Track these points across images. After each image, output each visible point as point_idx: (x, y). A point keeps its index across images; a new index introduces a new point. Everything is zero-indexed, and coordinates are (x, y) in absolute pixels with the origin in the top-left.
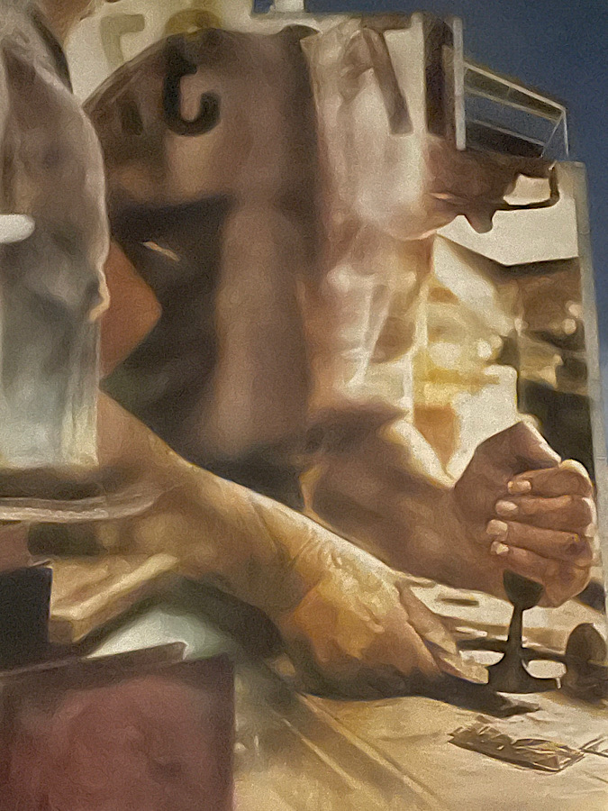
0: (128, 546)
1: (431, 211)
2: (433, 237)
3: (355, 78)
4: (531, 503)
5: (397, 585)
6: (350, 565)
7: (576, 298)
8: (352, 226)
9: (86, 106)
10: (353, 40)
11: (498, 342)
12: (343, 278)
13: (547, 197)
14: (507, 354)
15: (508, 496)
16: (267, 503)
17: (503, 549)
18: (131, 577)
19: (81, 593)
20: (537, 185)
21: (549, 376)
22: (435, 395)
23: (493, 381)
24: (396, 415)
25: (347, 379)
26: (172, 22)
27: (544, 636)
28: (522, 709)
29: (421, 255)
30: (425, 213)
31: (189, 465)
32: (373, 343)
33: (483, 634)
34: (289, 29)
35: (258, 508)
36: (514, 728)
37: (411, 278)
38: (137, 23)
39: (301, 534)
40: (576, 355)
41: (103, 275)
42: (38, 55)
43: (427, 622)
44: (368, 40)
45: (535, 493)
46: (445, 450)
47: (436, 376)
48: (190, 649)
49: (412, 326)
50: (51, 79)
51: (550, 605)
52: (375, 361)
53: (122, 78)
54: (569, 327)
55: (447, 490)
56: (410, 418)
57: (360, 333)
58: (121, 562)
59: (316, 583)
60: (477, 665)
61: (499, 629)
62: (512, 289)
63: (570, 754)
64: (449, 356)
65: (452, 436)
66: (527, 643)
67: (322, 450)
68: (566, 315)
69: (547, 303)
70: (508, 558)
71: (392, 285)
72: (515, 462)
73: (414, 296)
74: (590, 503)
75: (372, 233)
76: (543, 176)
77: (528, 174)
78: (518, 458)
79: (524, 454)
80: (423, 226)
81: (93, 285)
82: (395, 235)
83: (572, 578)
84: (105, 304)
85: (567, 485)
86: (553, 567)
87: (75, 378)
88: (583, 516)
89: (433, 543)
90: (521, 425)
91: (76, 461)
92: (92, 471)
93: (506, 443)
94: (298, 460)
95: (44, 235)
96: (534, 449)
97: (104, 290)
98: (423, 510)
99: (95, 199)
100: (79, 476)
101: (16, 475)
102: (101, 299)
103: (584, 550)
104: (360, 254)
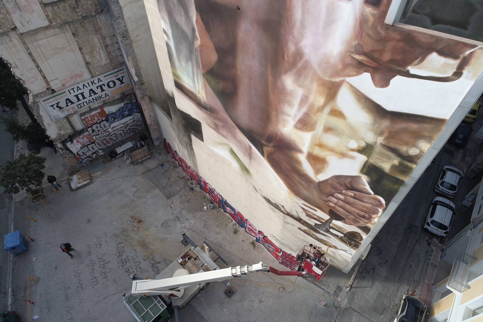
1: (346, 66)
2: (343, 81)
4: (352, 200)
7: (429, 139)
8: (299, 55)
12: (289, 82)
14: (366, 150)
15: (341, 193)
17: (332, 204)
27: (340, 227)
28: (324, 235)
29: (332, 90)
32: (297, 119)
36: (320, 236)
40: (409, 164)
41: (196, 26)
51: (346, 223)
52: (296, 127)
55: (314, 182)
56: (305, 155)
57: (292, 112)
62: (386, 123)
63: (336, 248)
66: (332, 226)
67: (272, 145)
68: (414, 145)
69: (406, 137)
70: (333, 207)
71: (311, 99)
72: (349, 186)
73: (321, 109)
74: (381, 210)
75: (307, 66)
76: (456, 57)
77: (441, 53)
78: (351, 186)
79: (355, 186)
80: (337, 74)
81: (194, 30)
82: (319, 73)
83: (358, 222)
84: (199, 42)
85: (374, 202)
86: (352, 217)
87: (195, 67)
88: (374, 212)
89: (305, 192)
90: (359, 177)
91: (201, 96)
92: (206, 103)
93: (348, 180)
94: (264, 142)
96: (361, 186)
97: (197, 34)
98: (303, 182)
100: (202, 102)
101: (187, 90)
102: (197, 38)
103: (369, 219)
104: (299, 74)
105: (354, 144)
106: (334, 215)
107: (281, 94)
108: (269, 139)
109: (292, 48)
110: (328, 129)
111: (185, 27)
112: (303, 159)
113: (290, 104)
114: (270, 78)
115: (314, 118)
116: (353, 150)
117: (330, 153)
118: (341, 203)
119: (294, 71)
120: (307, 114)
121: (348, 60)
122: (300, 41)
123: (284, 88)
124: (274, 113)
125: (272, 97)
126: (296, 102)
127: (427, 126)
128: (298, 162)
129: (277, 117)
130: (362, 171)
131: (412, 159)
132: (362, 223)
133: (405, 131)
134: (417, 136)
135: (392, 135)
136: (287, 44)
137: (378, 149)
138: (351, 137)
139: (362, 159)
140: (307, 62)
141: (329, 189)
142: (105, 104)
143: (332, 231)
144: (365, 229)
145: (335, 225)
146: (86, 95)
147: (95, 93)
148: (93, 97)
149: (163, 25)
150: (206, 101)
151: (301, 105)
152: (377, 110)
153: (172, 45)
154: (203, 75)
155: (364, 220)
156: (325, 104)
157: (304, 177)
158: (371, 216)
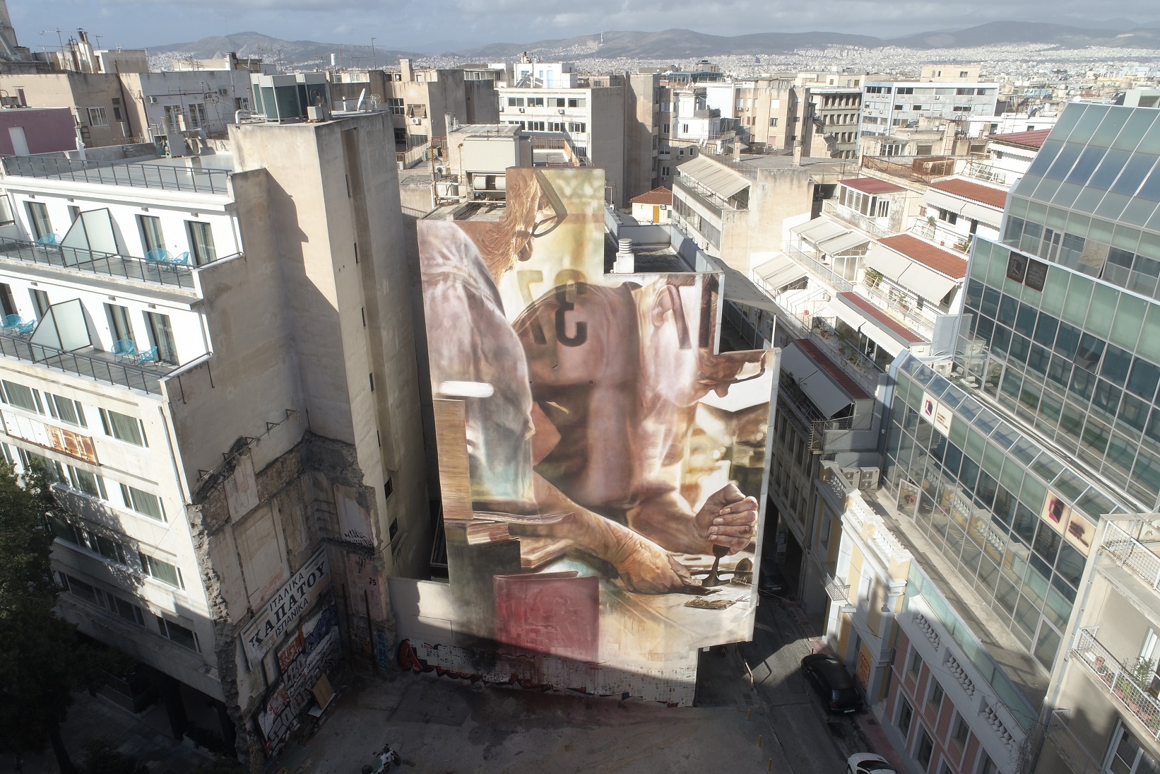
0: (551, 535)
1: (696, 391)
2: (697, 403)
3: (661, 317)
4: (729, 517)
5: (667, 556)
6: (647, 548)
7: (764, 421)
8: (657, 397)
9: (514, 326)
10: (662, 292)
11: (724, 450)
12: (650, 425)
13: (759, 372)
14: (727, 455)
15: (719, 516)
16: (613, 523)
17: (714, 537)
18: (553, 547)
19: (533, 551)
20: (754, 367)
21: (746, 461)
22: (690, 479)
23: (719, 468)
24: (673, 489)
25: (650, 472)
26: (559, 276)
27: (728, 566)
28: (714, 592)
29: (690, 414)
30: (693, 393)
31: (577, 506)
32: (663, 456)
33: (702, 569)
34: (625, 284)
35: (608, 525)
36: (710, 598)
37: (684, 426)
38: (538, 276)
39: (626, 535)
40: (760, 450)
41: (530, 418)
42: (483, 291)
43: (679, 568)
44: (670, 293)
45: (732, 513)
46: (693, 502)
47: (691, 471)
48: (580, 574)
49: (683, 449)
50: (491, 305)
51: (732, 554)
52: (664, 465)
53: (532, 309)
54: (759, 437)
55: (692, 518)
56: (678, 490)
57: (657, 453)
58: (549, 541)
59: (631, 554)
60: (698, 580)
61: (708, 566)
62: (734, 423)
63: (731, 603)
64: (699, 460)
65: (697, 495)
66: (719, 569)
67: (638, 502)
68: (758, 431)
69: (750, 427)
70: (716, 540)
71: (674, 429)
72: (724, 502)
73: (685, 434)
74: (756, 512)
75: (666, 404)
76: (758, 361)
77: (750, 361)
78: (726, 500)
79: (729, 498)
80: (692, 399)
81: (526, 422)
82: (677, 404)
83: (742, 543)
84: (533, 432)
85: (747, 507)
86: (735, 540)
87: (521, 464)
88: (751, 518)
89: (684, 540)
90: (729, 486)
91: (526, 500)
92: (533, 504)
93: (721, 495)
94: (626, 506)
95: (499, 395)
96: (734, 495)
97: (531, 425)
98: (681, 527)
99: (523, 378)
100: (527, 506)
101: (499, 503)
102: (531, 429)
103: (750, 531)
104: (659, 414)
105: (717, 454)
106: (720, 551)
107: (644, 439)
108: (634, 498)
109: (649, 395)
110: (694, 450)
111: (512, 424)
112: (676, 496)
113: (654, 445)
114: (629, 430)
115: (680, 445)
116: (718, 460)
117: (701, 474)
118: (722, 528)
119: (654, 413)
120: (673, 446)
121: (698, 386)
122: (656, 387)
123: (645, 432)
124: (637, 464)
125: (633, 447)
126: (660, 440)
127: (760, 412)
128: (673, 504)
129: (641, 466)
131: (760, 444)
132: (746, 543)
133: (748, 422)
134: (757, 422)
135: (742, 431)
136: (644, 393)
137: (736, 448)
138: (714, 448)
139: (726, 464)
140: (665, 400)
141: (707, 518)
142: (302, 620)
143: (721, 578)
144: (751, 548)
145: (723, 566)
146: (287, 608)
147: (295, 602)
148: (292, 610)
149: (470, 435)
150: (534, 501)
151: (665, 439)
152: (726, 415)
153: (481, 454)
154: (535, 469)
155: (748, 536)
156: (688, 429)
157: (681, 518)
158: (751, 527)
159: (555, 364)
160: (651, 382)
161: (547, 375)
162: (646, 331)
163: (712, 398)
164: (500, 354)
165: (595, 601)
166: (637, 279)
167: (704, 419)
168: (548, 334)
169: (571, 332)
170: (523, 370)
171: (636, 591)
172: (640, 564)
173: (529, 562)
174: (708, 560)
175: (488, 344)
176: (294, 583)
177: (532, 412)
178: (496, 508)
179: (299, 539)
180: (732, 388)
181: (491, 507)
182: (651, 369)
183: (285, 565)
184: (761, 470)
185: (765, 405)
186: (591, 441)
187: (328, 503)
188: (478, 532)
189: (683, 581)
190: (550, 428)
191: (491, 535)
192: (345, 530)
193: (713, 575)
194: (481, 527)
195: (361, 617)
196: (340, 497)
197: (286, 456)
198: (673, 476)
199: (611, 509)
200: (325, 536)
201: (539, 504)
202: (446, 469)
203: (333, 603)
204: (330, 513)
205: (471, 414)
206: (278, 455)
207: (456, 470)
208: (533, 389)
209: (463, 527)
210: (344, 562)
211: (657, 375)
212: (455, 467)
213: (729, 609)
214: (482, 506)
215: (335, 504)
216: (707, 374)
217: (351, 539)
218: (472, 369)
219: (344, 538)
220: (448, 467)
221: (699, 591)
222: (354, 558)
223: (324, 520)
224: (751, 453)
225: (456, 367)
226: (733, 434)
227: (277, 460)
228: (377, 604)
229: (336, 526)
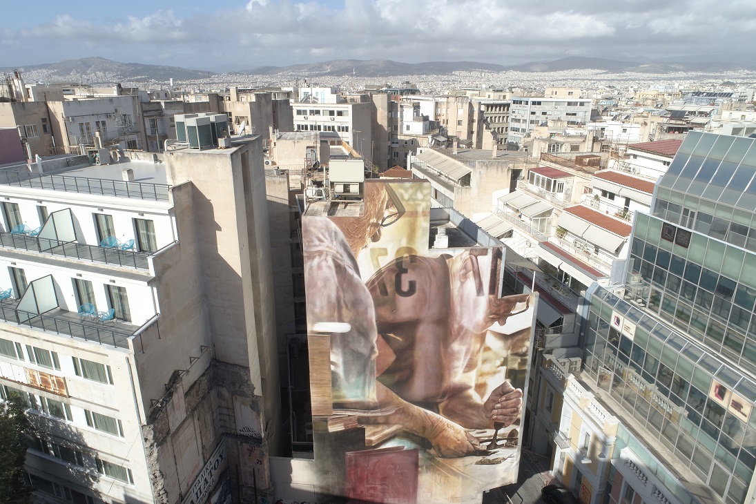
0: (387, 422)
1: (487, 323)
2: (487, 331)
3: (465, 276)
4: (505, 403)
5: (465, 432)
6: (452, 427)
7: (528, 339)
8: (461, 328)
9: (367, 284)
10: (466, 260)
11: (502, 359)
12: (456, 346)
13: (525, 308)
14: (504, 363)
15: (499, 403)
16: (429, 412)
17: (495, 417)
18: (388, 430)
19: (374, 434)
20: (523, 305)
21: (516, 366)
22: (481, 380)
23: (499, 371)
24: (470, 387)
25: (455, 377)
26: (398, 251)
27: (503, 435)
28: (494, 453)
29: (482, 338)
30: (484, 324)
31: (405, 402)
32: (464, 367)
33: (487, 439)
34: (442, 256)
35: (426, 413)
36: (491, 457)
37: (478, 346)
38: (384, 252)
39: (438, 420)
40: (525, 358)
41: (376, 345)
42: (346, 262)
43: (472, 439)
44: (472, 260)
45: (506, 400)
47: (482, 375)
48: (406, 448)
49: (477, 361)
50: (351, 271)
51: (506, 427)
52: (464, 372)
54: (524, 350)
55: (482, 405)
56: (473, 388)
58: (386, 426)
59: (441, 432)
60: (484, 446)
61: (491, 436)
62: (509, 342)
63: (504, 459)
64: (487, 368)
65: (485, 390)
66: (498, 437)
67: (446, 398)
68: (524, 346)
69: (519, 344)
70: (496, 419)
71: (472, 348)
73: (479, 351)
74: (521, 398)
75: (467, 332)
76: (525, 301)
77: (520, 302)
78: (503, 392)
79: (505, 391)
80: (484, 328)
81: (373, 348)
82: (475, 332)
83: (512, 419)
84: (377, 354)
85: (516, 395)
86: (508, 418)
87: (368, 376)
88: (518, 402)
89: (476, 420)
90: (505, 382)
91: (370, 400)
92: (375, 403)
93: (500, 389)
94: (439, 400)
95: (354, 330)
96: (508, 388)
97: (376, 350)
98: (475, 412)
99: (371, 319)
100: (371, 404)
101: (351, 403)
102: (375, 352)
103: (517, 411)
104: (462, 339)
105: (498, 363)
106: (498, 426)
107: (452, 356)
108: (444, 395)
109: (456, 326)
110: (484, 361)
111: (362, 348)
112: (472, 392)
113: (458, 359)
114: (442, 350)
115: (475, 358)
116: (498, 367)
117: (488, 376)
118: (500, 410)
119: (459, 338)
120: (471, 359)
121: (488, 320)
122: (461, 321)
123: (453, 351)
124: (447, 372)
125: (444, 361)
126: (462, 356)
127: (525, 333)
128: (470, 397)
129: (449, 373)
130: (506, 378)
131: (525, 354)
132: (515, 419)
133: (518, 341)
134: (523, 340)
135: (514, 346)
136: (453, 325)
137: (510, 358)
138: (496, 359)
139: (504, 369)
140: (466, 330)
141: (491, 405)
142: (210, 495)
143: (499, 443)
144: (517, 422)
145: (500, 435)
146: (202, 488)
147: (207, 483)
148: (205, 489)
149: (333, 358)
150: (376, 401)
151: (466, 355)
152: (504, 337)
153: (340, 371)
154: (377, 379)
155: (515, 414)
156: (481, 347)
157: (475, 406)
158: (518, 408)
159: (394, 308)
160: (458, 318)
161: (387, 315)
162: (455, 286)
163: (496, 327)
164: (356, 303)
165: (417, 466)
166: (450, 252)
167: (491, 341)
168: (390, 289)
169: (405, 288)
170: (372, 313)
171: (443, 457)
172: (447, 438)
173: (371, 441)
174: (490, 432)
175: (348, 297)
176: (207, 469)
177: (377, 341)
178: (349, 406)
179: (209, 437)
180: (509, 319)
181: (346, 406)
182: (458, 309)
183: (201, 457)
184: (524, 371)
185: (529, 328)
186: (416, 359)
187: (228, 409)
188: (336, 423)
189: (474, 448)
190: (389, 351)
191: (345, 425)
192: (240, 426)
193: (494, 442)
194: (338, 420)
195: (249, 487)
196: (237, 404)
197: (201, 378)
198: (471, 379)
199: (429, 403)
200: (224, 431)
201: (379, 402)
202: (315, 382)
203: (228, 478)
204: (229, 415)
205: (334, 344)
206: (196, 379)
207: (322, 382)
208: (378, 325)
209: (326, 421)
210: (238, 449)
211: (461, 313)
212: (321, 380)
213: (503, 463)
214: (339, 406)
215: (233, 409)
216: (494, 311)
217: (245, 433)
218: (336, 314)
219: (239, 432)
220: (316, 380)
221: (485, 453)
222: (246, 446)
223: (224, 420)
224: (519, 360)
225: (325, 313)
226: (509, 349)
227: (195, 383)
228: (262, 478)
229: (233, 424)
